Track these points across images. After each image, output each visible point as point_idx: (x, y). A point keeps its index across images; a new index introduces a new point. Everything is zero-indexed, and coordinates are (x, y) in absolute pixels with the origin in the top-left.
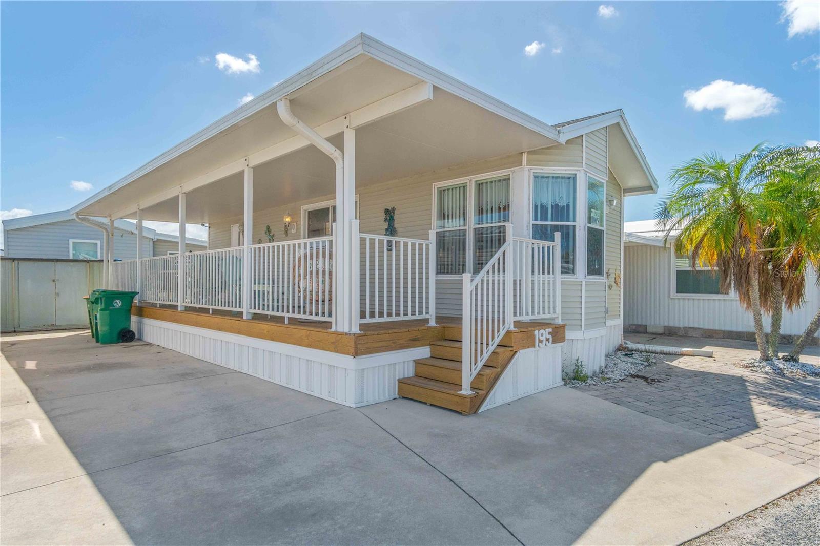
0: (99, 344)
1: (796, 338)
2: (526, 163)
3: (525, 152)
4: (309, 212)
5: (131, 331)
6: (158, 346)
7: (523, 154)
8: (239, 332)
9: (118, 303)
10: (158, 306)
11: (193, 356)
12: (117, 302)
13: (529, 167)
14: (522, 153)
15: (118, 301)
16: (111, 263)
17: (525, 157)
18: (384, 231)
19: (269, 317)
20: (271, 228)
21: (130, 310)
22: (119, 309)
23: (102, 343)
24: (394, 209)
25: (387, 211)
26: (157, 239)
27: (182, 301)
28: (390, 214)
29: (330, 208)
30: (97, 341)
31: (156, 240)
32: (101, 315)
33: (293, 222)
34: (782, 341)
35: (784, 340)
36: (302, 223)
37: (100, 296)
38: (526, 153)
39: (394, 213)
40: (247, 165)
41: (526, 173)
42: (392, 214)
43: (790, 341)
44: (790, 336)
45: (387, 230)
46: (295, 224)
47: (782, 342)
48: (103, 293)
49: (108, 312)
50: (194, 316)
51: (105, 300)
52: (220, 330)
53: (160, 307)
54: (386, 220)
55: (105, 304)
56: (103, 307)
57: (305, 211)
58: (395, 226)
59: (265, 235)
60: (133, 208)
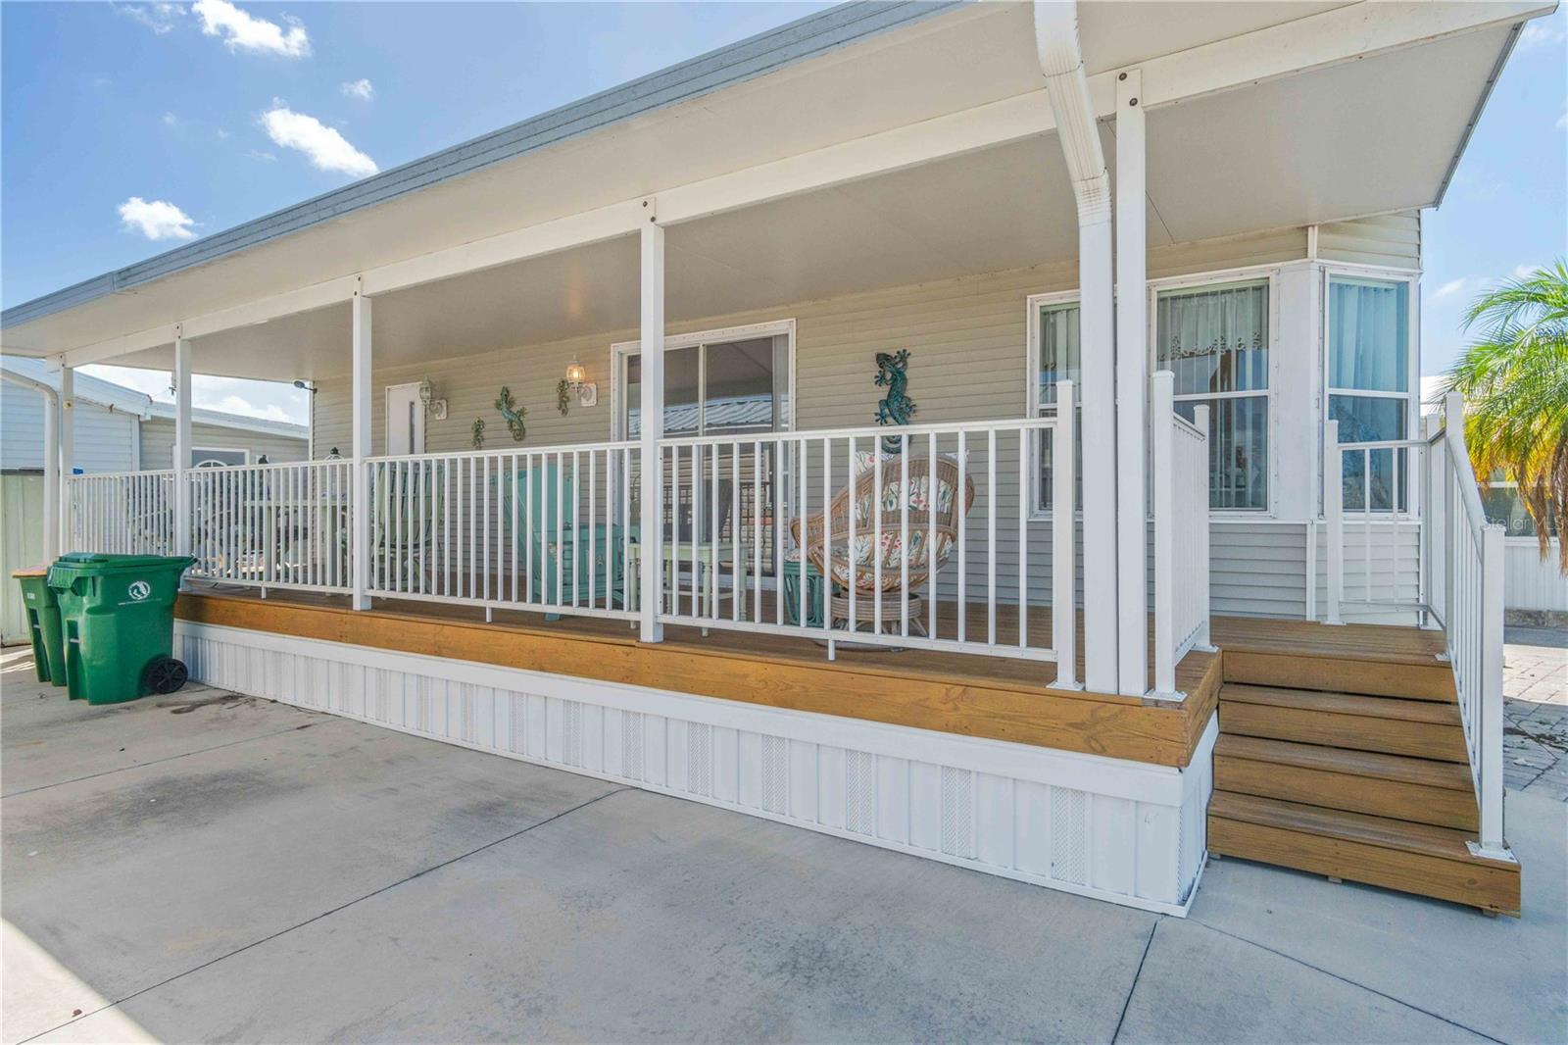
0: (83, 705)
1: (1550, 616)
2: (1315, 252)
3: (1313, 226)
4: (629, 357)
5: (176, 663)
6: (274, 701)
7: (1310, 229)
8: (630, 677)
9: (141, 590)
10: (263, 595)
11: (424, 735)
12: (137, 587)
13: (1321, 261)
14: (1306, 228)
15: (140, 585)
16: (64, 478)
17: (1313, 236)
18: (877, 405)
19: (705, 633)
20: (512, 394)
21: (172, 606)
22: (142, 605)
23: (94, 702)
24: (903, 356)
25: (883, 359)
26: (152, 417)
27: (366, 584)
28: (892, 368)
29: (701, 348)
30: (75, 694)
31: (148, 418)
32: (92, 624)
33: (588, 382)
34: (1524, 621)
35: (1529, 620)
36: (614, 384)
37: (90, 573)
38: (1316, 228)
39: (905, 364)
40: (653, 219)
41: (1316, 276)
42: (900, 365)
43: (1540, 621)
44: (1540, 612)
45: (885, 403)
46: (593, 386)
47: (1525, 623)
48: (98, 565)
49: (113, 615)
50: (429, 628)
51: (102, 584)
52: (542, 669)
53: (268, 598)
54: (880, 380)
55: (103, 592)
56: (98, 601)
57: (621, 354)
58: (909, 394)
59: (494, 410)
60: (162, 334)
